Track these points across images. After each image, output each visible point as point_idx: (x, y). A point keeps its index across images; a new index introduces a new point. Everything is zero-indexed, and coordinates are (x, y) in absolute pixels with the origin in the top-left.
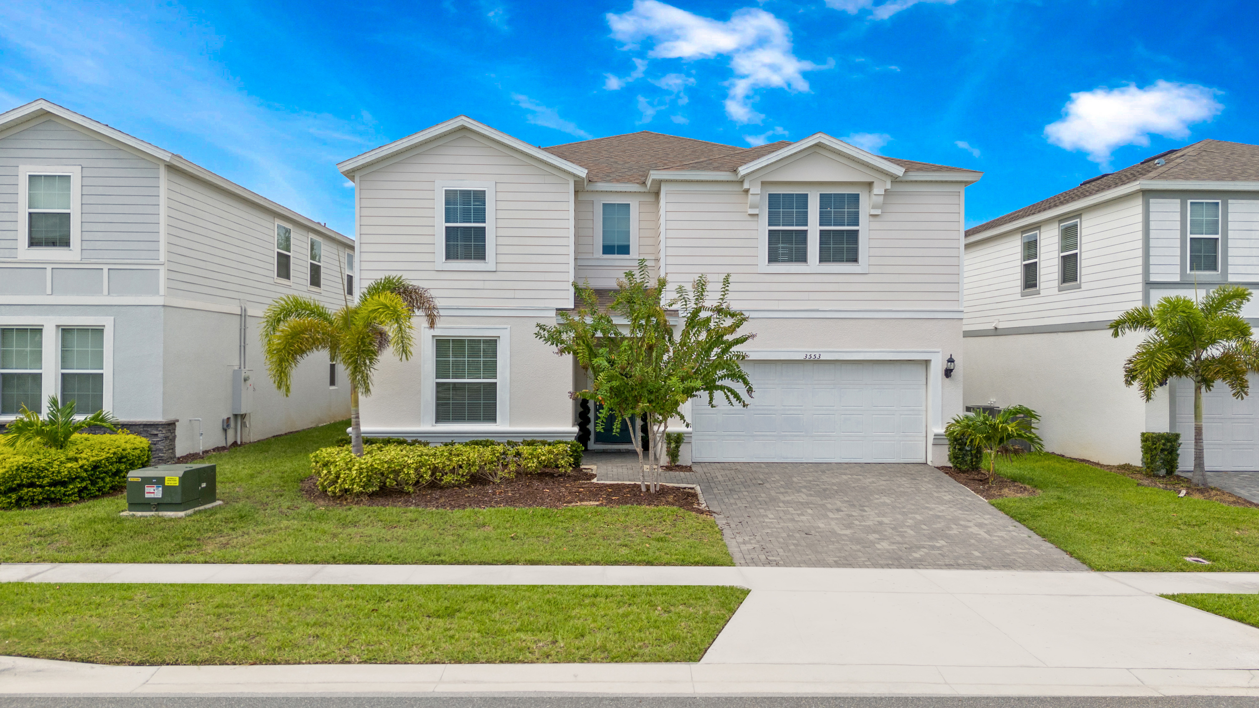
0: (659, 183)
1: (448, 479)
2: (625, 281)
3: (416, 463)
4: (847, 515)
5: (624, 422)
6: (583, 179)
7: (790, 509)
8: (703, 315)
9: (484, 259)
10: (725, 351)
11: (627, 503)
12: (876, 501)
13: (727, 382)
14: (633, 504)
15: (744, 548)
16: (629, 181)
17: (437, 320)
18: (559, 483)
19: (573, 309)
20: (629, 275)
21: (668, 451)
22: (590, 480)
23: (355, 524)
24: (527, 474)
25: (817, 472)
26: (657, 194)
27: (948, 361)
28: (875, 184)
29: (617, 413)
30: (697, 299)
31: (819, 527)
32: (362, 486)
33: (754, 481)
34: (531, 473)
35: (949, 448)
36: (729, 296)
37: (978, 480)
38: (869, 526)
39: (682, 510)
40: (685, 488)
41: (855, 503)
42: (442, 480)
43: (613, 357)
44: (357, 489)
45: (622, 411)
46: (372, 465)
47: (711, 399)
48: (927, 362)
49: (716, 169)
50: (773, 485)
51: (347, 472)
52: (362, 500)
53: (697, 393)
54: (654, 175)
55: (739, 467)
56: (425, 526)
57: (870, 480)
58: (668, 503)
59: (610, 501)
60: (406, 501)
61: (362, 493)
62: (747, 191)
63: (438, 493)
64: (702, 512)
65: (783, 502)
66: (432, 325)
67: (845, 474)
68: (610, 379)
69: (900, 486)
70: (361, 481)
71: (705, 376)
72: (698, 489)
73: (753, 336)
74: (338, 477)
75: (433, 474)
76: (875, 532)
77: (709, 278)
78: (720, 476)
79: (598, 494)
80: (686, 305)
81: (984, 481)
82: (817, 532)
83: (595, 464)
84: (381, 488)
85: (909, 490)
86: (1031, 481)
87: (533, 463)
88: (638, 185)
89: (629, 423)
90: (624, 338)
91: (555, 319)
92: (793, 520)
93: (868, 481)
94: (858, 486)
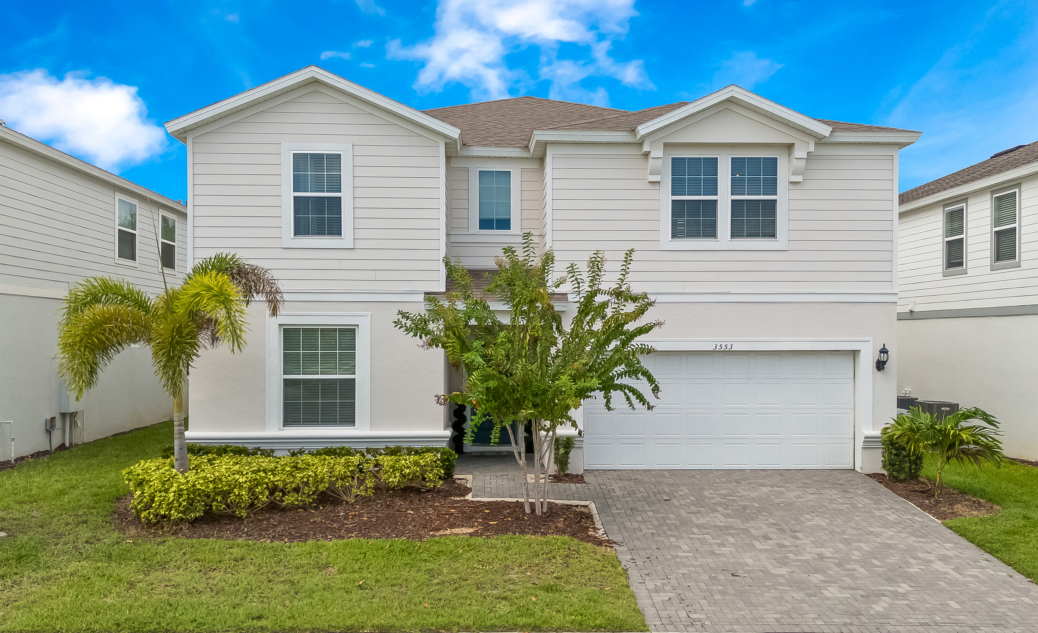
0: (544, 146)
1: (289, 499)
2: (505, 259)
3: (250, 481)
4: (778, 544)
5: (504, 429)
6: (455, 140)
7: (707, 537)
8: (599, 299)
9: (340, 234)
10: (624, 343)
11: (507, 531)
12: (809, 524)
13: (625, 381)
14: (515, 534)
15: (658, 598)
16: (510, 145)
17: (280, 305)
18: (427, 501)
19: (444, 293)
20: (509, 251)
21: (556, 458)
22: (464, 496)
23: (163, 566)
24: (388, 489)
25: (730, 482)
26: (542, 160)
27: (881, 352)
28: (796, 145)
29: (495, 419)
30: (591, 281)
31: (747, 565)
32: (182, 512)
33: (658, 496)
34: (393, 489)
35: (883, 453)
36: (629, 277)
37: (920, 492)
38: (807, 562)
39: (576, 541)
40: (577, 506)
41: (785, 527)
42: (283, 501)
43: (490, 351)
44: (175, 515)
45: (501, 417)
46: (194, 486)
47: (608, 402)
48: (855, 353)
49: (611, 129)
50: (682, 502)
51: (163, 494)
52: (181, 529)
53: (592, 394)
54: (540, 136)
55: (639, 477)
56: (252, 568)
57: (795, 493)
58: (559, 531)
59: (487, 528)
60: (237, 530)
61: (182, 519)
62: (647, 155)
63: (277, 517)
64: (600, 543)
65: (697, 526)
66: (274, 312)
67: (764, 485)
68: (486, 378)
69: (831, 501)
70: (180, 506)
71: (602, 374)
72: (593, 507)
73: (659, 324)
74: (153, 501)
75: (271, 494)
76: (817, 571)
77: (607, 255)
78: (617, 488)
79: (472, 517)
80: (578, 288)
81: (927, 493)
82: (746, 572)
83: (470, 473)
84: (205, 512)
85: (843, 507)
86: (982, 493)
87: (395, 477)
88: (519, 150)
89: (510, 431)
90: (502, 327)
91: (423, 304)
92: (713, 553)
93: (792, 494)
94: (782, 502)
